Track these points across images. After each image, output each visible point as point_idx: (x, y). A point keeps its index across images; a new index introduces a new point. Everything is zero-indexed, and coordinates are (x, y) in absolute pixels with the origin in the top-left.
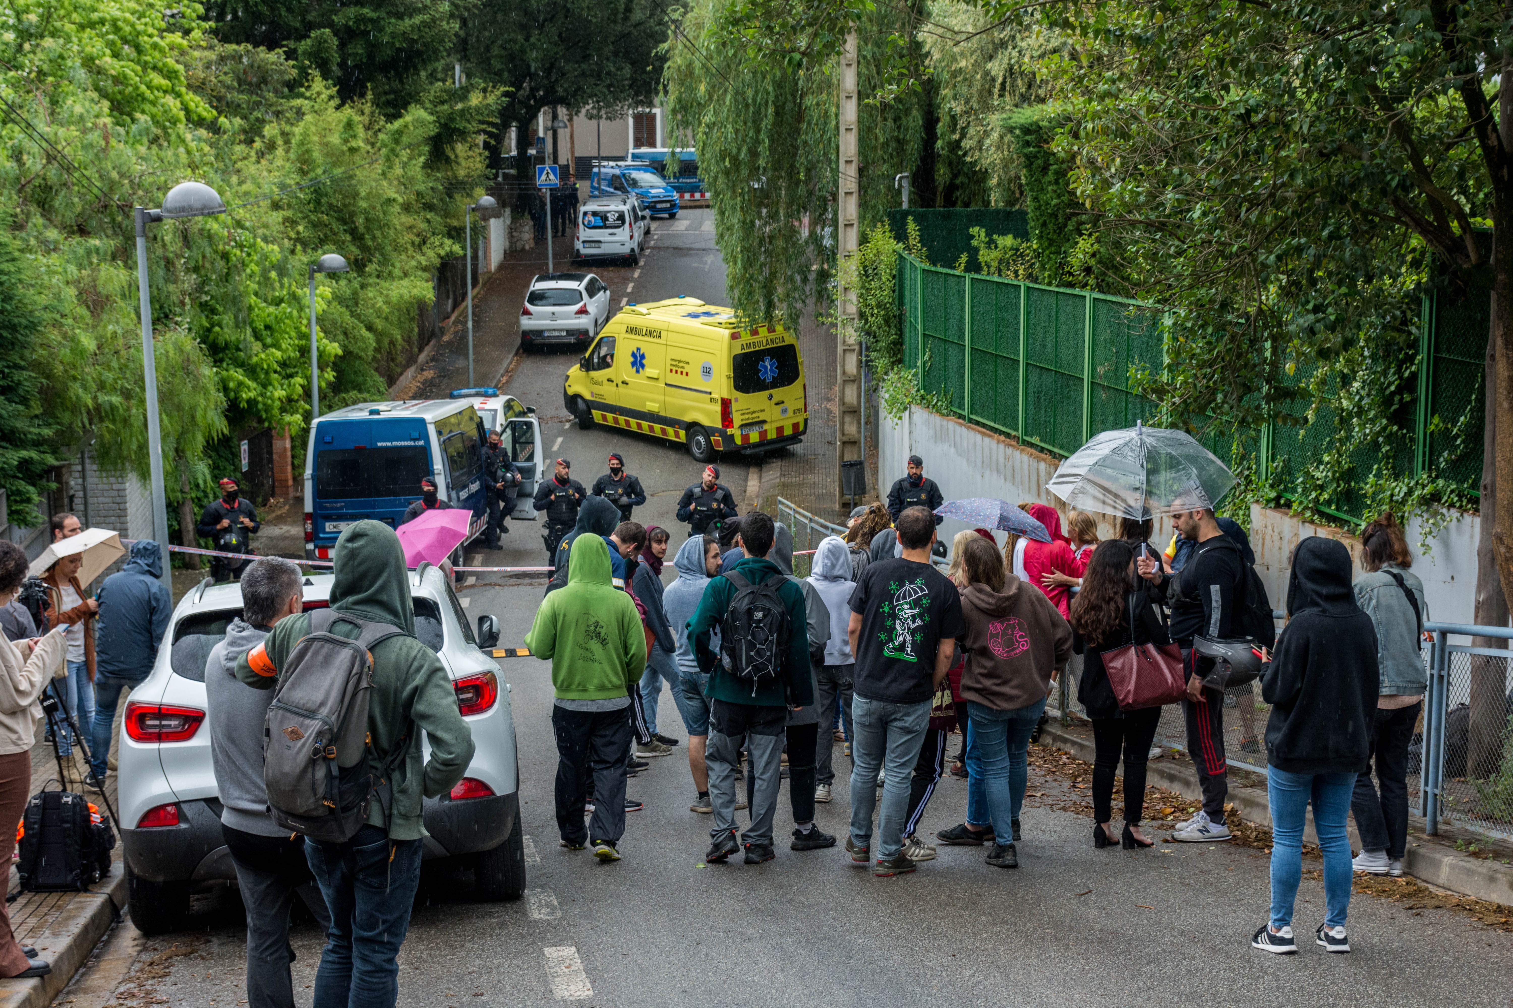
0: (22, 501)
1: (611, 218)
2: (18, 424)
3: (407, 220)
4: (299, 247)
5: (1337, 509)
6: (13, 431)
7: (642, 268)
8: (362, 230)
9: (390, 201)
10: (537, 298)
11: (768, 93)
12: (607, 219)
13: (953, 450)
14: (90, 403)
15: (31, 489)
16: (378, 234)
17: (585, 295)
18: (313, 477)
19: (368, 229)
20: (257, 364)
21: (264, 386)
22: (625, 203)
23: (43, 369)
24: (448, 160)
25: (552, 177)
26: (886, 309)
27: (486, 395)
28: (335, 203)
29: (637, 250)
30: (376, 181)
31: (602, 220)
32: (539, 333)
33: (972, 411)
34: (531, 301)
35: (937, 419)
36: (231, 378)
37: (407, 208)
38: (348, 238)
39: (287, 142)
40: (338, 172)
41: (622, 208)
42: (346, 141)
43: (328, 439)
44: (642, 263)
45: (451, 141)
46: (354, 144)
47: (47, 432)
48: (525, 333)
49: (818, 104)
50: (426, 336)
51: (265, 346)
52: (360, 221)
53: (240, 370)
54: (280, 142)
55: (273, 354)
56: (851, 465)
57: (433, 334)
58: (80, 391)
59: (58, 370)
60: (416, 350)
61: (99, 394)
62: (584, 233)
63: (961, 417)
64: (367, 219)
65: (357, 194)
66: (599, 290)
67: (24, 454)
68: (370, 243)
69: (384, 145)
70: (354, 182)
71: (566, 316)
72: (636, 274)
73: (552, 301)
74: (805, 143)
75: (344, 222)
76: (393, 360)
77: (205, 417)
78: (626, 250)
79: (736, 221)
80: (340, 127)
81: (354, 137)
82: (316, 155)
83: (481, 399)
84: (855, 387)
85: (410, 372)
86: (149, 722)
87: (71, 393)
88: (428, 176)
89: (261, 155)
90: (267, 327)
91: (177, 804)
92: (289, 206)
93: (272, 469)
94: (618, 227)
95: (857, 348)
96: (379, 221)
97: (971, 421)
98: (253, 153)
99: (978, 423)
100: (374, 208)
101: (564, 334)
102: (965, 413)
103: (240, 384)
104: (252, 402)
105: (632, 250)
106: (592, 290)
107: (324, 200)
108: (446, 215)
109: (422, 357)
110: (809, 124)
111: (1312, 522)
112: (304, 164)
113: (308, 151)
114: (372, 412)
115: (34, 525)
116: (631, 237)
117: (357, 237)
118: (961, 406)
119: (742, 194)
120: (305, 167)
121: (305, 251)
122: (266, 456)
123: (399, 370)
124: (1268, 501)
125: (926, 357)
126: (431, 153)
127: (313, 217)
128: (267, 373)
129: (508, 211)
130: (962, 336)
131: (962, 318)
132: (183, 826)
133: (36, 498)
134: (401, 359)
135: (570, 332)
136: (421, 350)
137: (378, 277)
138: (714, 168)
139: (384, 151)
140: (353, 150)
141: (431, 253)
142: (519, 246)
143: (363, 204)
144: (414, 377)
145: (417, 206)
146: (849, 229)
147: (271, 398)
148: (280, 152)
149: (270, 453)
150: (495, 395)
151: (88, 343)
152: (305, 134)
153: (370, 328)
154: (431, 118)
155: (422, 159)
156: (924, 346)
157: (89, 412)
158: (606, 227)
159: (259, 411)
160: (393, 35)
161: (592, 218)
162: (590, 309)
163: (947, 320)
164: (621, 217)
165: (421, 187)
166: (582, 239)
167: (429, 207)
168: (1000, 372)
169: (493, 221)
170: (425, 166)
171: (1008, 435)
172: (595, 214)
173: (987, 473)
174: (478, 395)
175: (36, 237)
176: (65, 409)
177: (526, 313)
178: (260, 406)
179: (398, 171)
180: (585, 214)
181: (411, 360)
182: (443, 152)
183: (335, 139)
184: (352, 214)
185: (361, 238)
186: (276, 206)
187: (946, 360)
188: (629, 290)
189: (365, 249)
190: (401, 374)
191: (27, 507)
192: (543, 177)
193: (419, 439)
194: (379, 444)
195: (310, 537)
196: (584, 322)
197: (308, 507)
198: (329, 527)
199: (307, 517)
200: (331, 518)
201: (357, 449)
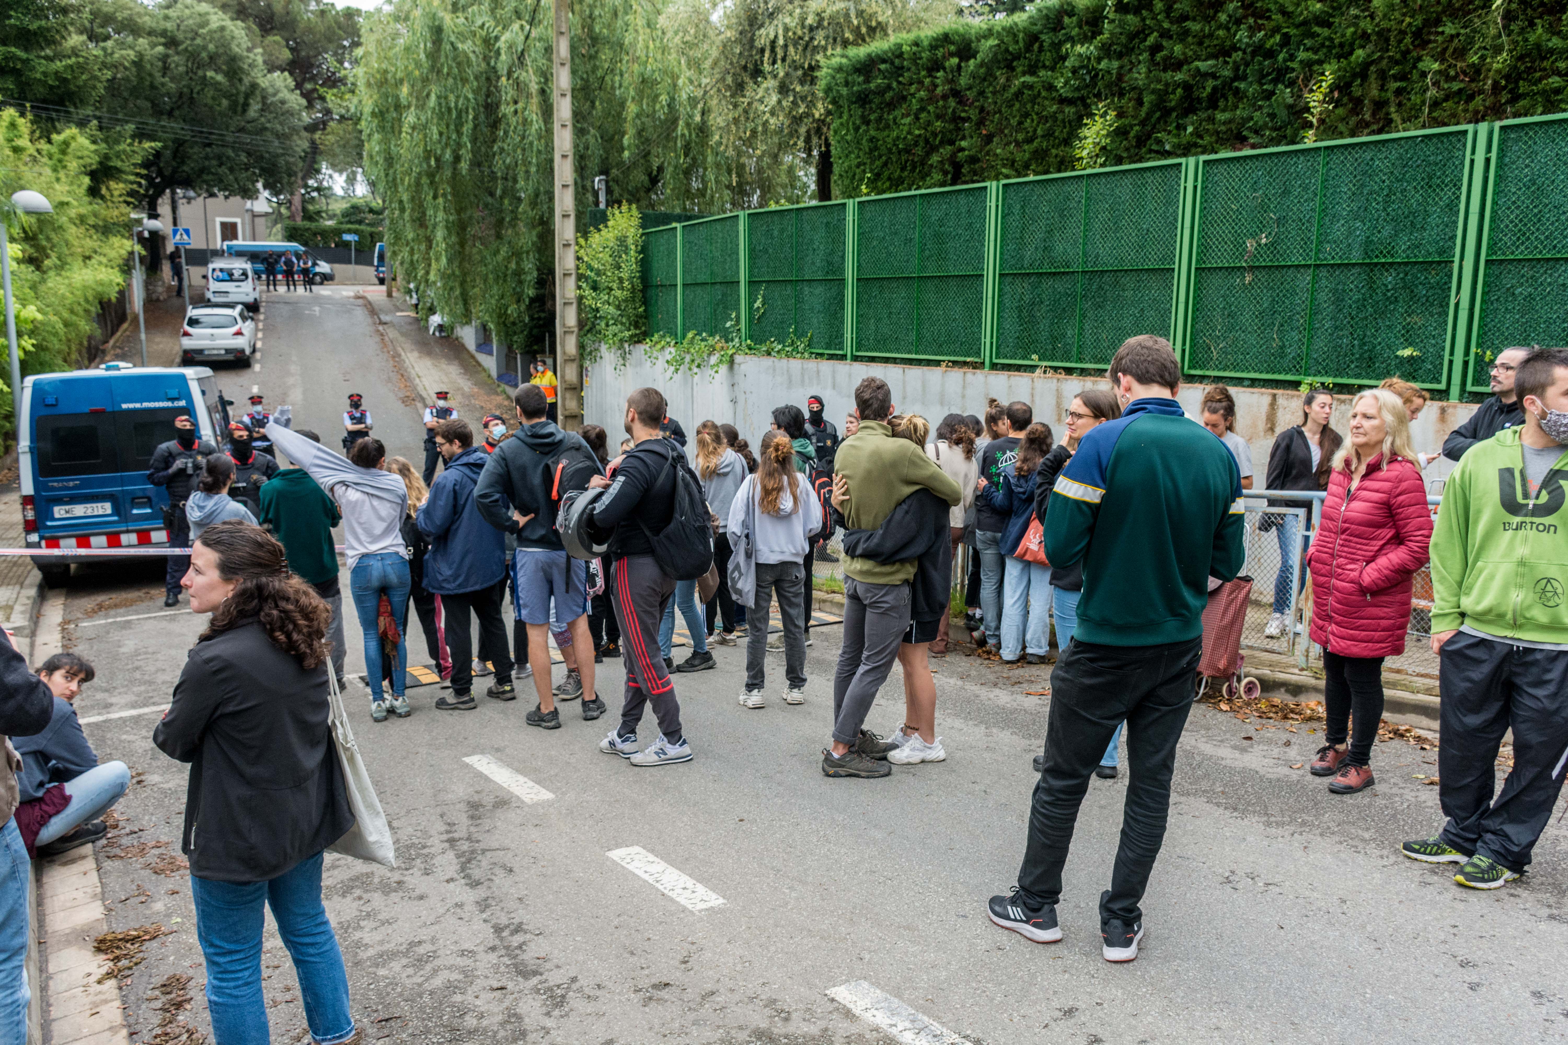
11: (468, 100)
12: (232, 274)
18: (33, 450)
22: (246, 262)
25: (185, 237)
31: (228, 276)
32: (200, 351)
34: (190, 325)
43: (50, 400)
48: (187, 350)
62: (213, 286)
66: (247, 319)
68: (44, 243)
71: (224, 337)
72: (262, 317)
73: (208, 325)
74: (502, 150)
78: (250, 299)
94: (244, 281)
101: (222, 352)
106: (245, 316)
114: (109, 369)
119: (444, 195)
129: (144, 268)
135: (228, 351)
142: (154, 296)
146: (565, 219)
158: (232, 280)
160: (45, 74)
161: (220, 274)
162: (245, 331)
164: (247, 272)
166: (213, 289)
172: (221, 270)
177: (186, 334)
180: (214, 270)
192: (178, 237)
193: (177, 399)
194: (124, 406)
195: (30, 527)
196: (240, 342)
197: (27, 487)
198: (59, 511)
199: (27, 500)
200: (60, 501)
201: (94, 412)
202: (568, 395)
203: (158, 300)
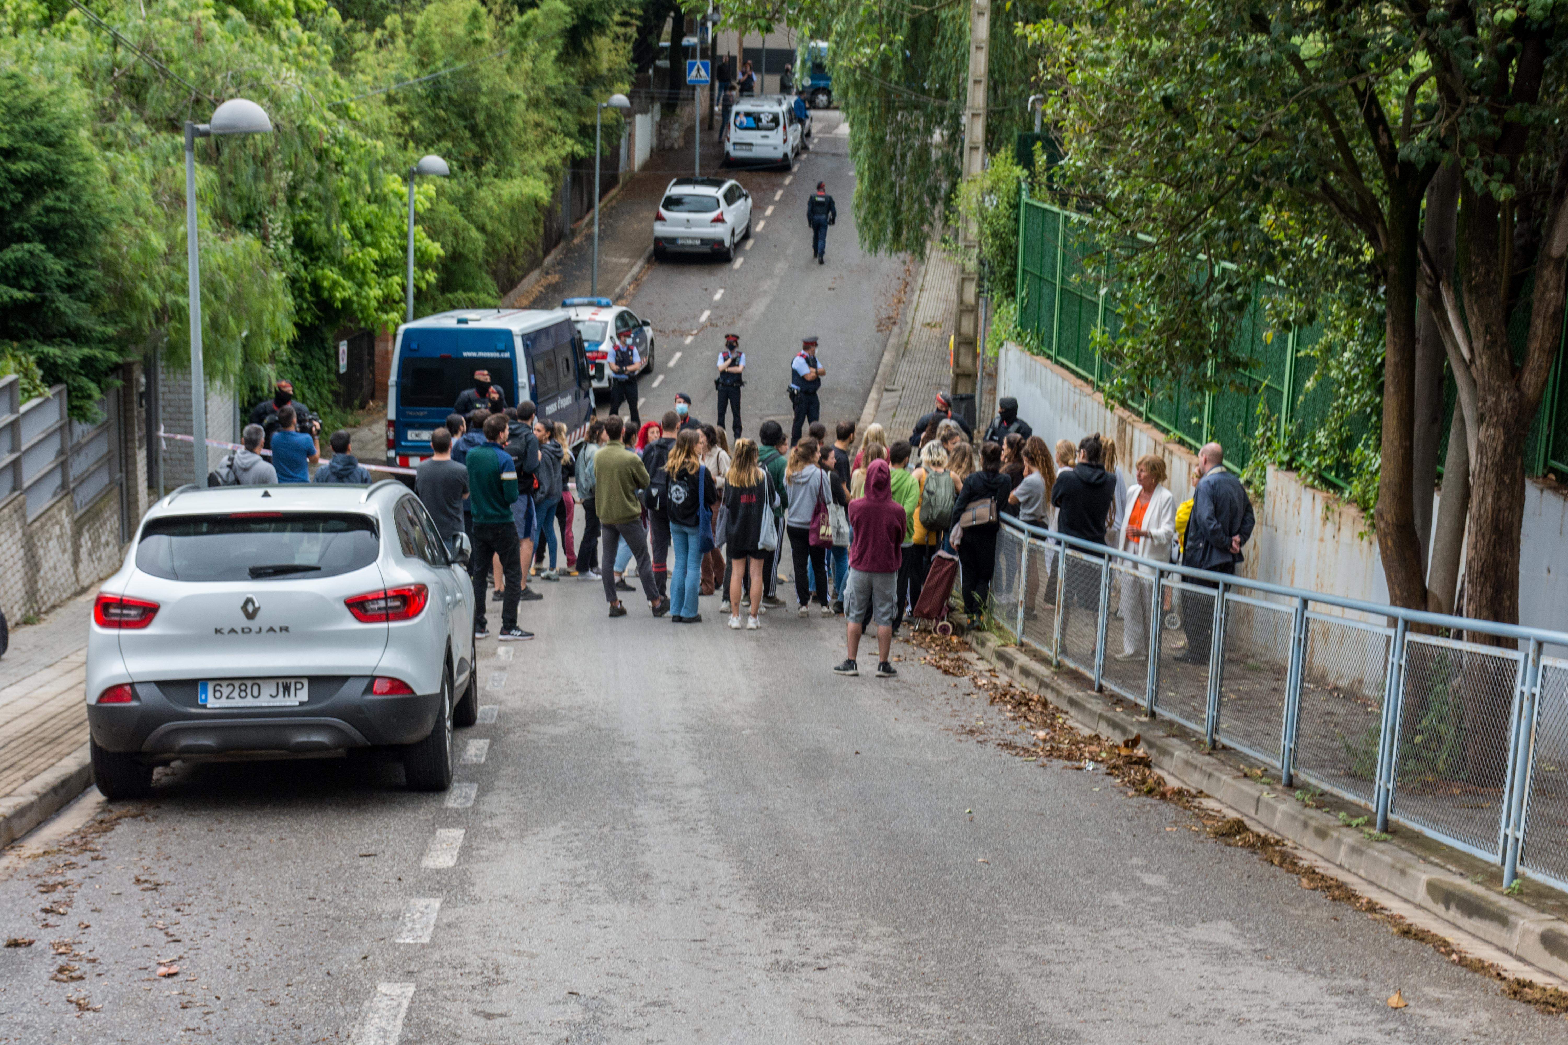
0: (83, 397)
1: (765, 119)
2: (83, 322)
3: (533, 116)
4: (411, 144)
5: (1337, 476)
6: (79, 328)
7: (795, 174)
8: (482, 126)
9: (513, 98)
10: (673, 203)
12: (760, 120)
13: (1039, 391)
14: (157, 303)
15: (93, 386)
16: (500, 132)
17: (722, 202)
18: (398, 384)
19: (489, 127)
20: (353, 263)
21: (360, 286)
22: (780, 103)
23: (110, 267)
24: (585, 54)
25: (703, 73)
26: (1001, 238)
27: (600, 306)
28: (455, 96)
29: (791, 155)
30: (501, 76)
31: (755, 121)
32: (673, 240)
33: (1059, 353)
34: (666, 207)
35: (1027, 357)
36: (325, 277)
37: (534, 104)
38: (468, 134)
39: (407, 31)
40: (460, 65)
41: (776, 109)
42: (471, 33)
43: (414, 346)
44: (795, 169)
45: (589, 34)
46: (478, 35)
47: (111, 331)
48: (658, 240)
49: (953, 18)
50: (552, 239)
51: (364, 245)
52: (480, 118)
53: (335, 269)
54: (400, 32)
55: (370, 255)
56: (962, 399)
57: (561, 236)
58: (148, 292)
59: (127, 269)
60: (540, 253)
61: (167, 294)
62: (735, 135)
63: (1049, 357)
64: (489, 116)
65: (478, 89)
66: (739, 197)
67: (86, 351)
68: (490, 141)
69: (512, 38)
70: (476, 76)
71: (701, 224)
72: (788, 181)
73: (686, 207)
74: (939, 58)
75: (462, 116)
76: (514, 263)
77: (273, 320)
78: (778, 154)
79: (864, 136)
80: (466, 19)
81: (480, 28)
82: (437, 46)
83: (593, 309)
84: (972, 317)
85: (535, 275)
86: (113, 611)
87: (138, 293)
88: (561, 70)
89: (380, 44)
90: (368, 225)
91: (132, 685)
92: (406, 99)
93: (373, 372)
94: (771, 129)
95: (976, 277)
96: (501, 118)
97: (1057, 362)
98: (373, 43)
99: (1063, 365)
100: (496, 104)
101: (698, 242)
102: (1053, 353)
103: (335, 283)
104: (346, 302)
105: (786, 155)
106: (731, 197)
107: (444, 95)
108: (580, 111)
109: (548, 261)
110: (943, 38)
111: (1313, 487)
112: (425, 57)
113: (428, 43)
114: (460, 321)
115: (93, 422)
116: (785, 141)
117: (476, 133)
118: (1050, 347)
119: (872, 109)
120: (425, 60)
121: (417, 148)
122: (366, 358)
123: (520, 273)
124: (1281, 463)
125: (1024, 294)
126: (565, 47)
127: (430, 113)
128: (364, 273)
129: (657, 107)
130: (1054, 275)
131: (1056, 255)
132: (134, 704)
133: (97, 395)
134: (522, 262)
135: (704, 241)
136: (546, 253)
137: (496, 176)
138: (843, 80)
139: (511, 45)
140: (478, 42)
141: (552, 153)
142: (667, 144)
143: (484, 100)
144: (538, 281)
145: (545, 102)
146: (974, 152)
147: (367, 298)
148: (400, 42)
149: (372, 354)
150: (608, 306)
151: (158, 242)
152: (426, 25)
153: (482, 229)
154: (567, 9)
155: (554, 53)
156: (1023, 282)
157: (156, 312)
158: (758, 128)
159: (354, 312)
161: (744, 119)
162: (726, 217)
163: (1042, 257)
164: (775, 119)
165: (552, 82)
166: (732, 140)
167: (561, 103)
168: (1084, 314)
169: (638, 118)
170: (558, 59)
171: (1086, 379)
172: (748, 114)
173: (1065, 418)
174: (590, 304)
175: (125, 130)
176: (133, 306)
177: (660, 218)
178: (355, 306)
179: (527, 65)
180: (737, 114)
181: (536, 263)
182: (581, 45)
183: (459, 30)
184: (473, 110)
185: (482, 134)
186: (391, 100)
187: (1040, 298)
188: (777, 198)
189: (484, 147)
190: (523, 277)
191: (88, 404)
192: (694, 73)
193: (505, 351)
194: (465, 354)
195: (391, 445)
196: (720, 232)
197: (392, 414)
198: (411, 435)
199: (391, 423)
200: (413, 426)
201: (443, 358)
202: (963, 350)
203: (671, 148)
